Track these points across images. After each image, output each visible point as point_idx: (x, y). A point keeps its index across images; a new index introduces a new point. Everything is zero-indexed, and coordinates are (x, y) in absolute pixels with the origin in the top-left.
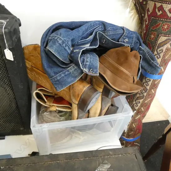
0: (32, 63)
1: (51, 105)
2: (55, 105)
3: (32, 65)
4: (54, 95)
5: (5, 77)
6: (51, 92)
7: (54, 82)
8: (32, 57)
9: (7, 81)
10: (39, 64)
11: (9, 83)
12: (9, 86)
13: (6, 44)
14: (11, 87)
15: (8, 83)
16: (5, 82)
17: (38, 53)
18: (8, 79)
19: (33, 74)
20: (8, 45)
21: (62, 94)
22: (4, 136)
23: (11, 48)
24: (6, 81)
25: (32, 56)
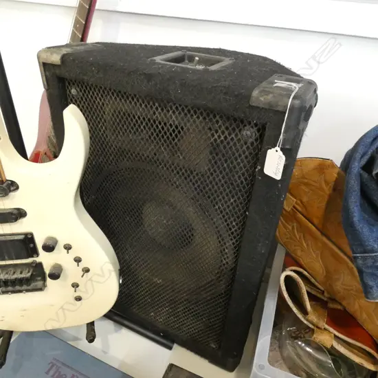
0: (299, 202)
1: (320, 326)
2: (331, 329)
3: (297, 206)
4: (325, 299)
5: (236, 213)
6: (320, 286)
7: (371, 267)
8: (303, 187)
9: (237, 224)
10: (318, 208)
11: (238, 232)
12: (235, 238)
13: (281, 136)
14: (237, 241)
15: (236, 231)
16: (231, 226)
17: (326, 182)
18: (240, 222)
19: (290, 228)
20: (284, 140)
21: (357, 306)
22: (173, 342)
23: (288, 147)
24: (234, 224)
25: (306, 184)
